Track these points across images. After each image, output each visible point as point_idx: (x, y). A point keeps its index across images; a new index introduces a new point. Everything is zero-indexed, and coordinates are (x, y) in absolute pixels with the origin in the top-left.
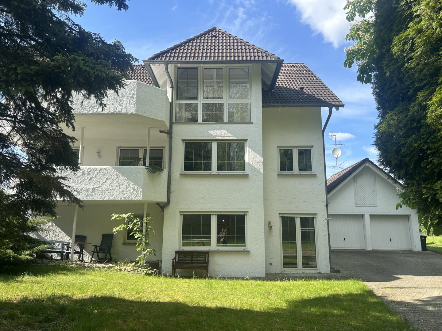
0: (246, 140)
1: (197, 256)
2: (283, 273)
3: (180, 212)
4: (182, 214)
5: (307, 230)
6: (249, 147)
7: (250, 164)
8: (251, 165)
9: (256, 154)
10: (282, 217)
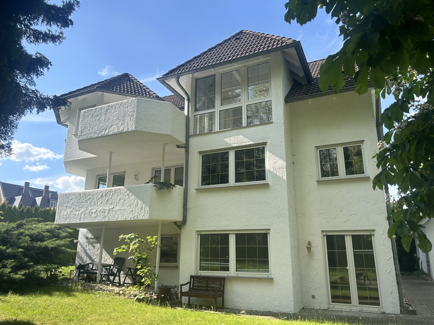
0: (265, 143)
1: (212, 283)
2: (330, 309)
3: (197, 231)
4: (199, 233)
5: (362, 252)
6: (269, 151)
7: (271, 171)
8: (273, 173)
9: (277, 158)
10: (327, 236)
